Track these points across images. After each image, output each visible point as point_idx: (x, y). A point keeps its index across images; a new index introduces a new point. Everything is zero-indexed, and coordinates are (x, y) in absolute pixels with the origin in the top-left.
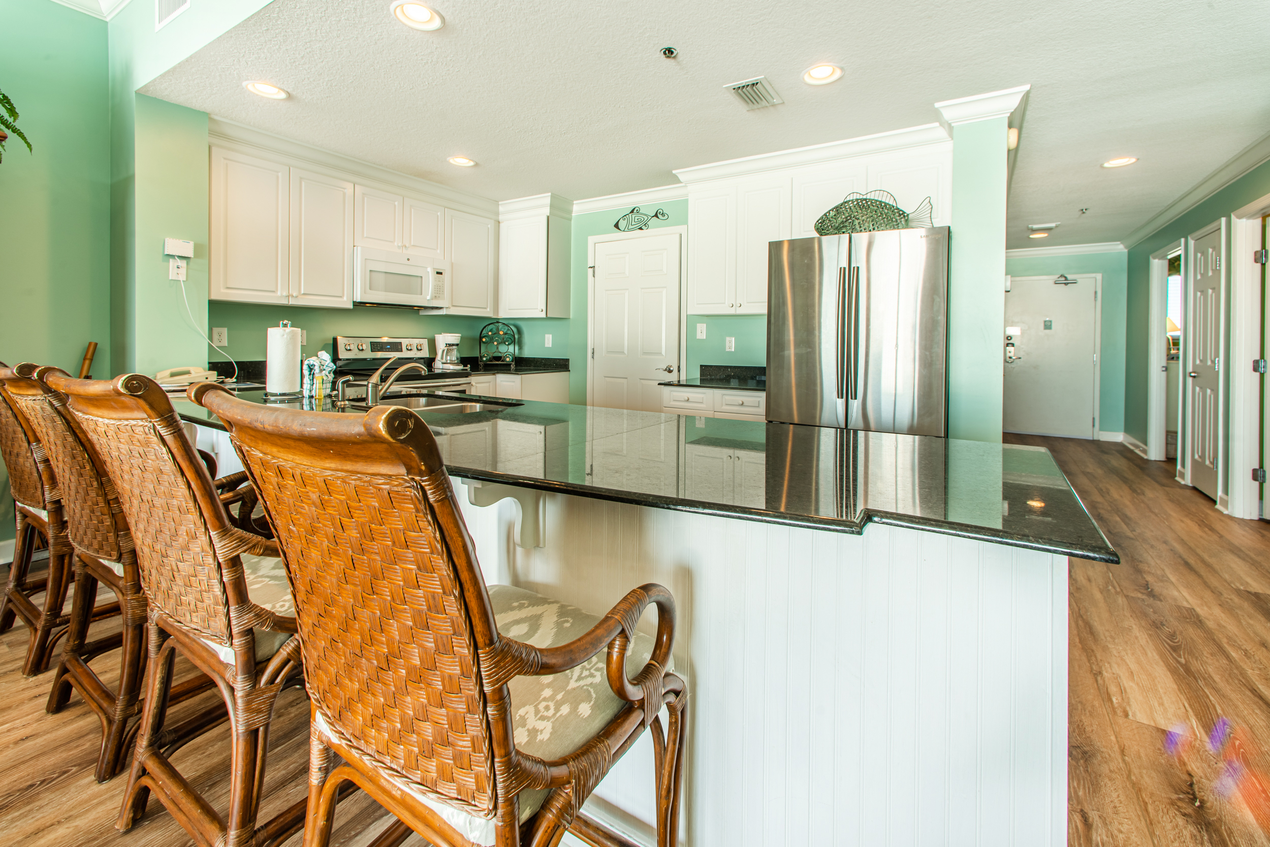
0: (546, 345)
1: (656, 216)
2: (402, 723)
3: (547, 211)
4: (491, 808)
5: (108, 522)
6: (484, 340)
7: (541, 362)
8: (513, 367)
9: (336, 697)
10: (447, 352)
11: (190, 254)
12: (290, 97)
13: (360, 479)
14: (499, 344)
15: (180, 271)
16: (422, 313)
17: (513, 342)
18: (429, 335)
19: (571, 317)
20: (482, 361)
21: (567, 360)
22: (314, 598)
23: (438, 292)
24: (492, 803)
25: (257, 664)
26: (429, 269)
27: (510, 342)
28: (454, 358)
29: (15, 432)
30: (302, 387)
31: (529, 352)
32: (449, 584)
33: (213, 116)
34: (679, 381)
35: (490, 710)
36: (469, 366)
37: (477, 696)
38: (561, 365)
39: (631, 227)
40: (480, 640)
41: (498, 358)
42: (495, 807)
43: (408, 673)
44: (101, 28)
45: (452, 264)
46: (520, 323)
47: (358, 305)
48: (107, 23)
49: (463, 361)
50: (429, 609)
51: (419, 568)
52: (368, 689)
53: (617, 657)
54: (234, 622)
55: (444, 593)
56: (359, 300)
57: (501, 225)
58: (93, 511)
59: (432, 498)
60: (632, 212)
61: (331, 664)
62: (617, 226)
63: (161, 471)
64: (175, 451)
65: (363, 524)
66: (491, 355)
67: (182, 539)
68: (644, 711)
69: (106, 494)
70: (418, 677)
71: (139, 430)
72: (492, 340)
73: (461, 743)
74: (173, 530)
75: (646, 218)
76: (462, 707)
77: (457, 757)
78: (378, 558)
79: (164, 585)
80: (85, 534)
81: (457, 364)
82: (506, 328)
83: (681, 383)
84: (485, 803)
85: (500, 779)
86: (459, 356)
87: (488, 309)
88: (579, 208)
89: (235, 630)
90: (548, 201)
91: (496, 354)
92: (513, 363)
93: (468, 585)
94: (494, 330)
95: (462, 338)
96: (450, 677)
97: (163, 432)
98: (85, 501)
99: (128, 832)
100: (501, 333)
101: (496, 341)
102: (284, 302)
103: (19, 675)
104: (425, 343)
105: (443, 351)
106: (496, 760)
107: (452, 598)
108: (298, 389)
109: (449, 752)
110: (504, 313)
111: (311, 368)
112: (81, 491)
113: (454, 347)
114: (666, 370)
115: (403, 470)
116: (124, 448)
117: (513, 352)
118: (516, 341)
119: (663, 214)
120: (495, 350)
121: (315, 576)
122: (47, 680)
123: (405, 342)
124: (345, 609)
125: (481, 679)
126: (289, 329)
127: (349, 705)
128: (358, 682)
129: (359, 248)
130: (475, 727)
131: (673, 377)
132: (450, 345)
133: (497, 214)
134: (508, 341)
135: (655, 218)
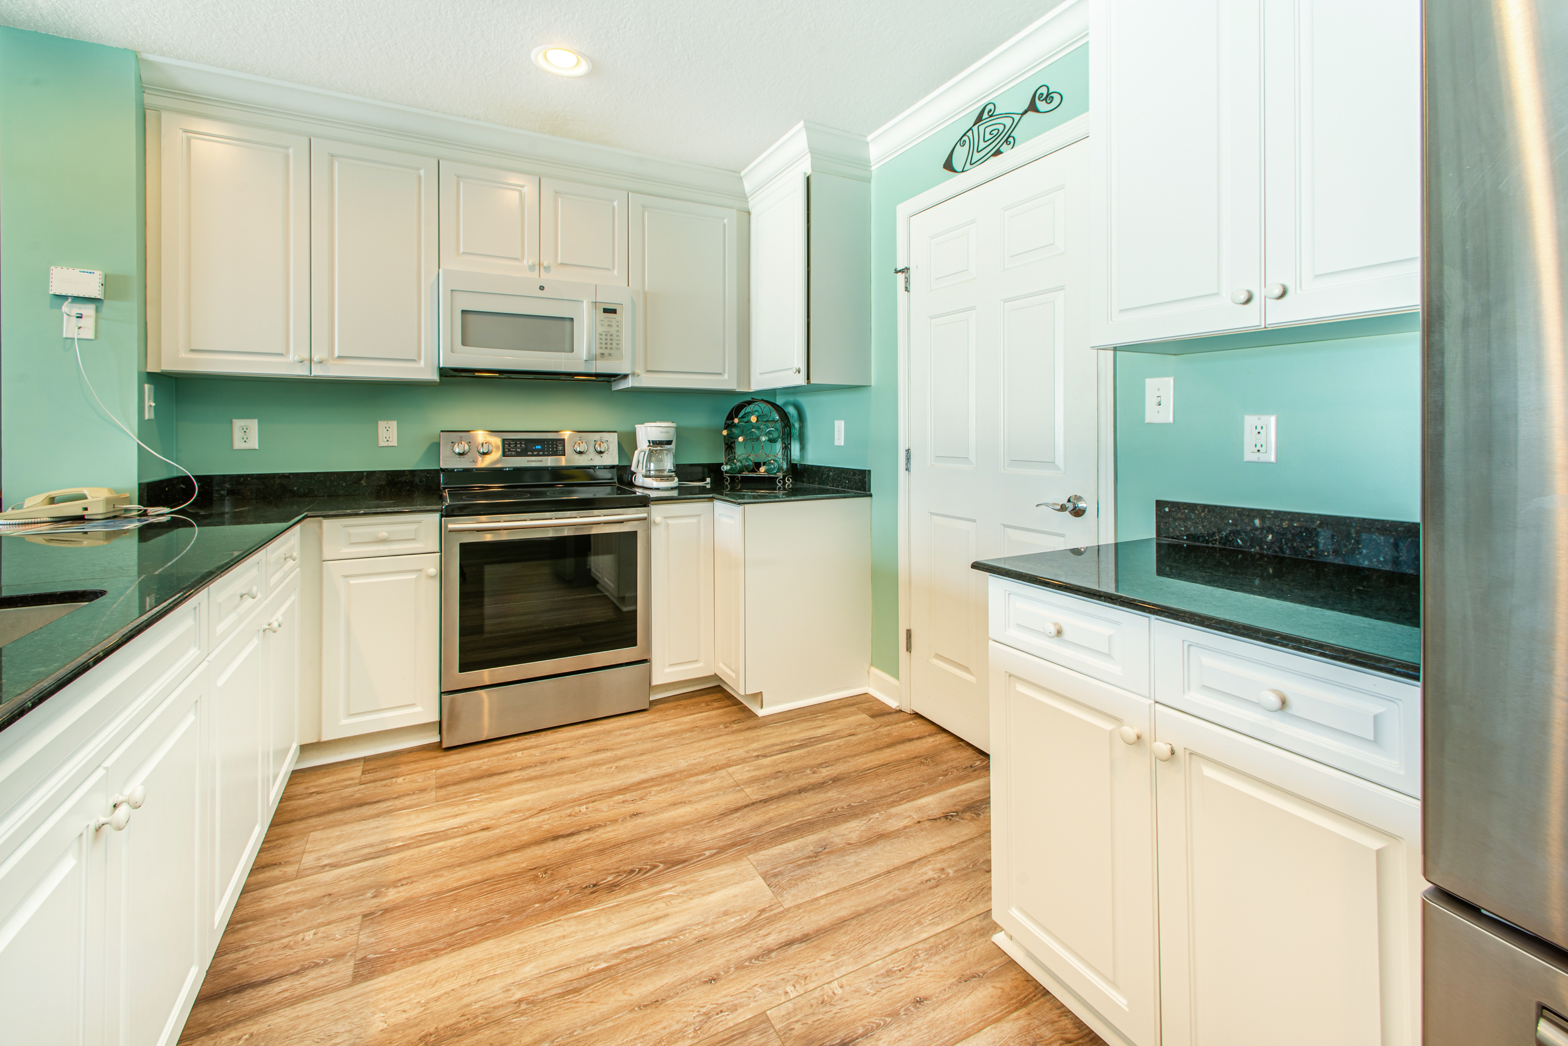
0: (837, 443)
1: (1033, 107)
3: (806, 166)
7: (829, 475)
10: (649, 457)
11: (96, 292)
15: (82, 322)
19: (873, 383)
21: (867, 472)
23: (608, 345)
26: (589, 305)
28: (665, 467)
39: (977, 156)
47: (450, 375)
56: (450, 366)
57: (752, 217)
60: (978, 121)
62: (949, 165)
75: (1010, 122)
81: (667, 478)
86: (673, 462)
87: (726, 376)
88: (881, 147)
90: (803, 140)
102: (301, 372)
104: (612, 439)
105: (644, 454)
113: (667, 446)
114: (1063, 508)
118: (796, 433)
119: (1048, 98)
123: (567, 438)
132: (661, 443)
133: (742, 195)
135: (1030, 113)
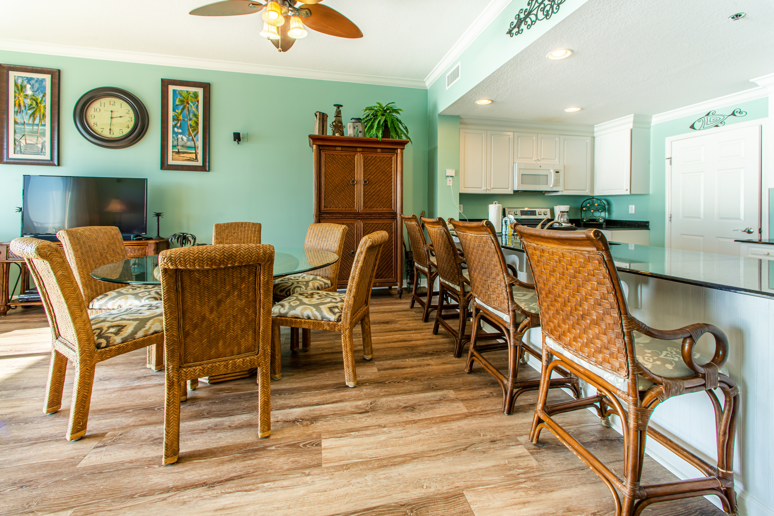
0: (630, 212)
1: (733, 114)
2: (587, 340)
3: (631, 126)
4: (626, 374)
5: (456, 271)
6: (584, 209)
7: (626, 223)
8: (604, 226)
9: (557, 331)
10: (561, 216)
11: (453, 175)
12: (493, 101)
13: (577, 252)
14: (594, 211)
15: (451, 182)
16: (547, 194)
17: (604, 210)
18: (551, 206)
19: (651, 193)
20: (582, 221)
21: (648, 222)
22: (550, 295)
23: (557, 182)
24: (627, 373)
25: (516, 324)
26: (552, 171)
27: (602, 210)
28: (565, 220)
29: (420, 241)
30: (502, 230)
31: (615, 216)
32: (610, 290)
33: (462, 117)
34: (760, 240)
35: (626, 339)
36: (574, 224)
37: (621, 332)
38: (643, 225)
39: (706, 126)
40: (622, 311)
41: (594, 220)
42: (628, 374)
43: (591, 322)
44: (425, 93)
45: (564, 166)
46: (609, 199)
47: (516, 192)
48: (427, 90)
49: (571, 221)
50: (601, 298)
51: (598, 284)
52: (573, 327)
53: (687, 349)
54: (510, 306)
55: (608, 293)
56: (516, 190)
57: (596, 139)
58: (451, 267)
59: (606, 259)
60: (708, 114)
61: (555, 319)
62: (692, 127)
63: (489, 252)
64: (496, 245)
65: (576, 268)
66: (589, 218)
67: (494, 275)
68: (705, 380)
69: (456, 262)
70: (596, 323)
71: (484, 238)
72: (589, 209)
73: (613, 349)
74: (491, 272)
75: (722, 118)
76: (613, 336)
77: (611, 354)
78: (581, 280)
79: (484, 291)
80: (448, 275)
81: (567, 223)
82: (599, 201)
83: (763, 241)
84: (624, 373)
85: (630, 365)
86: (568, 218)
87: (587, 191)
88: (656, 120)
89: (510, 309)
90: (632, 119)
91: (592, 218)
92: (605, 223)
93: (618, 291)
94: (591, 203)
95: (570, 208)
96: (609, 324)
97: (493, 239)
98: (449, 263)
99: (468, 373)
100: (596, 205)
101: (592, 209)
102: (484, 192)
103: (421, 321)
104: (548, 211)
105: (559, 215)
106: (629, 358)
107: (612, 295)
108: (500, 231)
109: (607, 352)
110: (598, 192)
111: (506, 222)
112: (448, 260)
113: (565, 213)
114: (744, 231)
115: (595, 249)
116: (476, 244)
117: (604, 216)
118: (606, 209)
119: (740, 112)
120: (591, 214)
121: (551, 287)
122: (432, 324)
123: (537, 210)
124: (564, 298)
125: (622, 326)
126: (497, 205)
127: (564, 334)
128: (568, 325)
129: (516, 164)
130: (619, 343)
131: (755, 236)
132: (563, 212)
133: (593, 132)
134: (600, 210)
135: (731, 116)
